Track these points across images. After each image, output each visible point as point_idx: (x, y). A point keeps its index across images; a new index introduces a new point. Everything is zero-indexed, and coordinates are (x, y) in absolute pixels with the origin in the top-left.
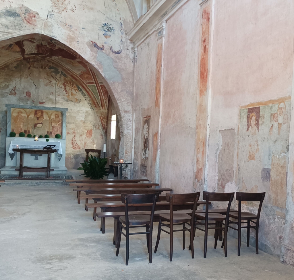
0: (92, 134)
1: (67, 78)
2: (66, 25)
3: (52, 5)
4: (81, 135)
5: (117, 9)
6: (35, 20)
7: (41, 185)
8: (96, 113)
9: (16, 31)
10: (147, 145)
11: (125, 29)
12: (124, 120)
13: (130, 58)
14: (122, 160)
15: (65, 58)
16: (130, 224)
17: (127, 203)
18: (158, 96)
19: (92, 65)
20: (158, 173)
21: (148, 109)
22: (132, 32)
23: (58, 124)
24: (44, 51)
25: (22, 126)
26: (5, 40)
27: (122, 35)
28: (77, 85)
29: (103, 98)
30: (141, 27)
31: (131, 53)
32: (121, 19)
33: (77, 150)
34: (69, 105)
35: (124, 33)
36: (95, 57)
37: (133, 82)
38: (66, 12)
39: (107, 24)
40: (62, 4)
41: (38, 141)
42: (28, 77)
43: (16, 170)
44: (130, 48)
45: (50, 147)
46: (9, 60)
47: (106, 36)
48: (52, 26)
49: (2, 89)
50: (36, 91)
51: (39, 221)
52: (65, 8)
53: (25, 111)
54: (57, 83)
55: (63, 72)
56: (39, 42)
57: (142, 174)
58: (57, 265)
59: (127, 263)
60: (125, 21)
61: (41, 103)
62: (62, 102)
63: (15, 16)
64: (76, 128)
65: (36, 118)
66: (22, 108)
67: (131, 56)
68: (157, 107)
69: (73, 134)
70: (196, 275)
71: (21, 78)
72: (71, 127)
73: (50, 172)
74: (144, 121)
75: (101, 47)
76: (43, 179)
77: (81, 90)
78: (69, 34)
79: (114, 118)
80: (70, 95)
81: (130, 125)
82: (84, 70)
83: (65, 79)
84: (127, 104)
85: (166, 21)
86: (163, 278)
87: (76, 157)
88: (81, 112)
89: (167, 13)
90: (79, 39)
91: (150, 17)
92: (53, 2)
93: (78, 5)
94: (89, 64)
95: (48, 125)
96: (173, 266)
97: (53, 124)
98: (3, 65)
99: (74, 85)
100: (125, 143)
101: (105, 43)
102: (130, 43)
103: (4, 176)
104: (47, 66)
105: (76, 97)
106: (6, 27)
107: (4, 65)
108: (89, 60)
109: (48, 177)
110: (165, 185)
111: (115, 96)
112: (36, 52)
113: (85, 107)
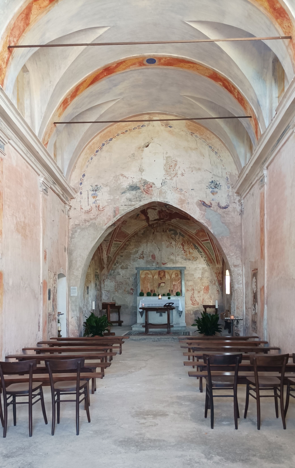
0: (209, 290)
1: (184, 239)
2: (177, 189)
3: (165, 173)
4: (199, 292)
5: (223, 165)
6: (152, 190)
7: (162, 340)
8: (211, 269)
9: (137, 203)
10: (256, 300)
11: (231, 183)
12: (234, 274)
13: (237, 211)
14: (232, 316)
15: (182, 220)
16: (214, 386)
17: (209, 364)
18: (263, 248)
19: (201, 223)
20: (266, 330)
21: (255, 262)
22: (238, 184)
23: (178, 282)
24: (164, 216)
25: (149, 286)
26: (130, 212)
27: (229, 189)
28: (194, 244)
29: (217, 254)
30: (244, 178)
31: (238, 205)
32: (227, 173)
33: (196, 306)
34: (188, 263)
35: (231, 187)
36: (204, 215)
37: (241, 235)
38: (177, 177)
39: (213, 181)
40: (174, 170)
41: (161, 299)
42: (152, 241)
43: (143, 326)
44: (237, 201)
45: (169, 305)
46: (137, 228)
47: (213, 193)
48: (165, 192)
49: (133, 255)
50: (160, 253)
51: (150, 376)
52: (176, 174)
53: (151, 272)
54: (176, 244)
55: (181, 233)
56: (160, 209)
57: (253, 331)
58: (150, 421)
59: (212, 427)
60: (231, 175)
61: (164, 264)
62: (181, 261)
63: (136, 190)
64: (194, 285)
65: (160, 278)
66: (148, 270)
67: (239, 208)
68: (262, 260)
69: (191, 291)
70: (282, 449)
71: (147, 243)
72: (190, 285)
73: (170, 328)
74: (252, 274)
75: (209, 204)
76: (165, 335)
77: (197, 248)
78: (180, 197)
79: (227, 272)
80: (188, 254)
81: (240, 279)
82: (198, 229)
83: (183, 240)
84: (236, 258)
85: (267, 168)
86: (244, 447)
87: (196, 313)
88: (198, 269)
89: (267, 159)
90: (189, 200)
91: (252, 167)
92: (166, 171)
93: (187, 168)
94: (199, 223)
95: (170, 284)
96: (259, 435)
97: (174, 283)
98: (133, 233)
99: (191, 244)
100: (236, 298)
101: (213, 200)
102: (237, 196)
103: (134, 332)
104: (167, 229)
105: (193, 255)
106: (130, 200)
107: (135, 232)
108: (198, 219)
109: (168, 333)
110: (274, 343)
111: (225, 251)
112: (158, 218)
113: (201, 264)
